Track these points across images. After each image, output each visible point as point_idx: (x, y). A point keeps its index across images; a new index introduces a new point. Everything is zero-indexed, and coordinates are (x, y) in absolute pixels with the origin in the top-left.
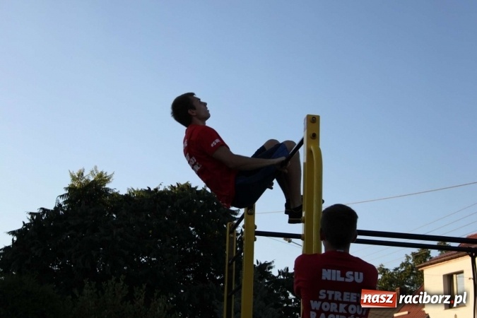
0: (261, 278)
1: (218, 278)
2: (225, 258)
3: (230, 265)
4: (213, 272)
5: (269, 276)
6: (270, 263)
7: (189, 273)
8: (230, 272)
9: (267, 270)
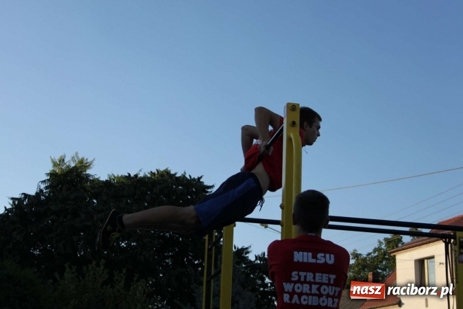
0: (239, 263)
1: (196, 262)
2: (204, 244)
3: (210, 250)
4: (192, 256)
5: (246, 260)
6: (247, 248)
7: (168, 257)
8: (210, 257)
9: (244, 255)
